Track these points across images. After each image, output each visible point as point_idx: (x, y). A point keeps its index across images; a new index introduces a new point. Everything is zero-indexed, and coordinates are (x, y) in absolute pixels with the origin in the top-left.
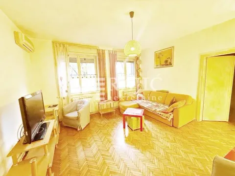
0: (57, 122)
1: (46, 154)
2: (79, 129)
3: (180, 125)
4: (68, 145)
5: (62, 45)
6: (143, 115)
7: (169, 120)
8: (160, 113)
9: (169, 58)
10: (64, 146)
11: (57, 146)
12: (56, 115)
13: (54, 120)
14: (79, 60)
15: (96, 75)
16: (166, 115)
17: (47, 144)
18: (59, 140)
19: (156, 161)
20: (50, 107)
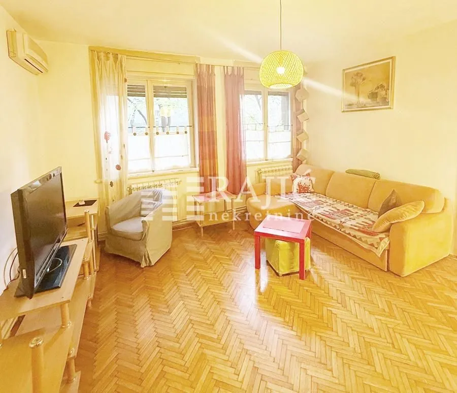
0: (92, 244)
1: (64, 323)
2: (143, 265)
3: (407, 271)
4: (117, 302)
5: (111, 56)
6: (308, 236)
7: (379, 253)
8: (353, 233)
9: (382, 86)
10: (108, 303)
11: (90, 305)
12: (92, 226)
13: (86, 240)
14: (150, 91)
15: (192, 126)
16: (371, 239)
17: (68, 301)
18: (96, 289)
19: (335, 363)
20: (78, 205)
